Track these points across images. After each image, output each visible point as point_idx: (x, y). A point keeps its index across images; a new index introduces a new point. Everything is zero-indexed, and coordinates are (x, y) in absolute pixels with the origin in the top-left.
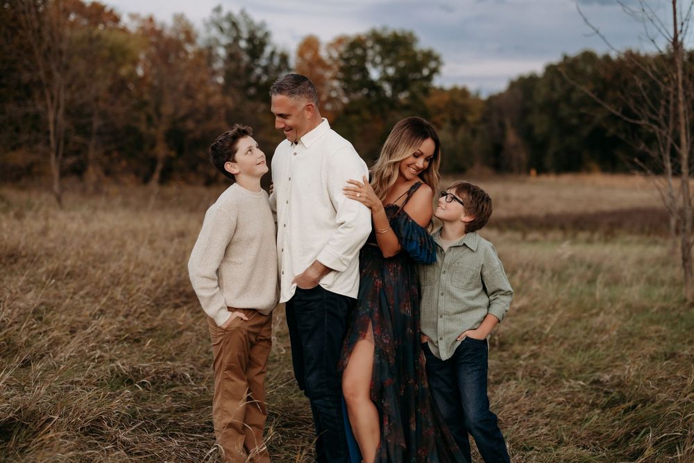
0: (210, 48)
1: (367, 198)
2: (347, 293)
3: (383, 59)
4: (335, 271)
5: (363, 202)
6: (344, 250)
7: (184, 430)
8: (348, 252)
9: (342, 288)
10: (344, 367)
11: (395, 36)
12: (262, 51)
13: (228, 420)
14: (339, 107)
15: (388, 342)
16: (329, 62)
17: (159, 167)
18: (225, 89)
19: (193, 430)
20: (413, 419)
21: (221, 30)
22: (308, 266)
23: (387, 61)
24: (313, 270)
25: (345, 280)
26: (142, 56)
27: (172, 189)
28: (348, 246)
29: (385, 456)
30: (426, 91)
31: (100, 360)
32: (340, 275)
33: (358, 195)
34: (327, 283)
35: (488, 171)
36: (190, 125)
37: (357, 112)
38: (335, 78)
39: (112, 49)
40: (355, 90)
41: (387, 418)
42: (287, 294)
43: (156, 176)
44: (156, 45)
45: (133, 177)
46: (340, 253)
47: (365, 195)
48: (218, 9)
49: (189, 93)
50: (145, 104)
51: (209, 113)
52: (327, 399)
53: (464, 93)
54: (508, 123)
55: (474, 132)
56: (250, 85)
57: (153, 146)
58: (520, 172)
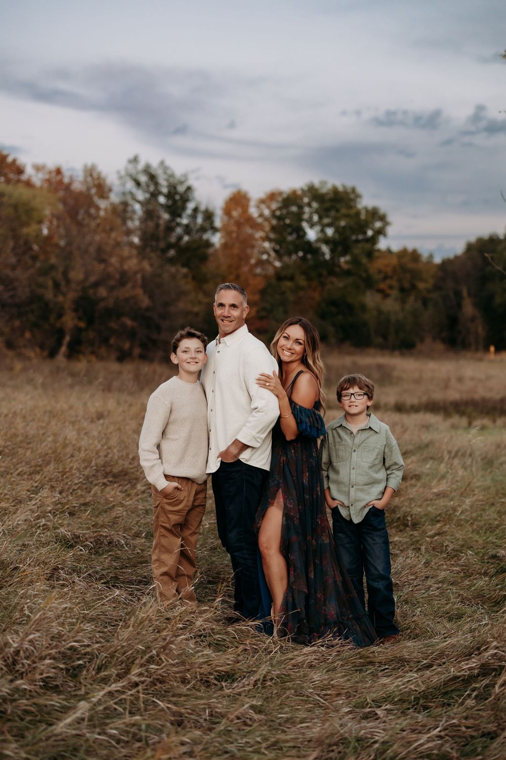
0: (125, 204)
1: (275, 387)
2: (261, 466)
3: (320, 218)
4: (252, 447)
5: (272, 391)
6: (258, 430)
7: (123, 582)
8: (261, 431)
9: (257, 462)
10: (259, 529)
11: (335, 191)
12: (184, 208)
13: (164, 569)
14: (270, 271)
15: (292, 506)
16: (260, 220)
17: (67, 339)
18: (141, 251)
19: (131, 582)
20: (312, 568)
21: (138, 184)
22: (230, 444)
23: (326, 221)
24: (234, 447)
25: (260, 455)
26: (47, 212)
27: (81, 365)
28: (261, 427)
29: (290, 599)
30: (371, 254)
31: (44, 527)
32: (256, 451)
33: (268, 384)
34: (245, 457)
35: (440, 346)
36: (103, 292)
37: (292, 279)
38: (267, 239)
39: (15, 207)
40: (290, 254)
41: (293, 569)
42: (214, 467)
43: (64, 349)
44: (64, 201)
45: (38, 350)
46: (254, 433)
47: (273, 385)
48: (135, 160)
49: (101, 256)
50: (52, 267)
51: (124, 278)
52: (245, 552)
53: (415, 256)
54: (465, 293)
55: (425, 302)
56: (170, 246)
57: (60, 316)
58: (477, 350)
